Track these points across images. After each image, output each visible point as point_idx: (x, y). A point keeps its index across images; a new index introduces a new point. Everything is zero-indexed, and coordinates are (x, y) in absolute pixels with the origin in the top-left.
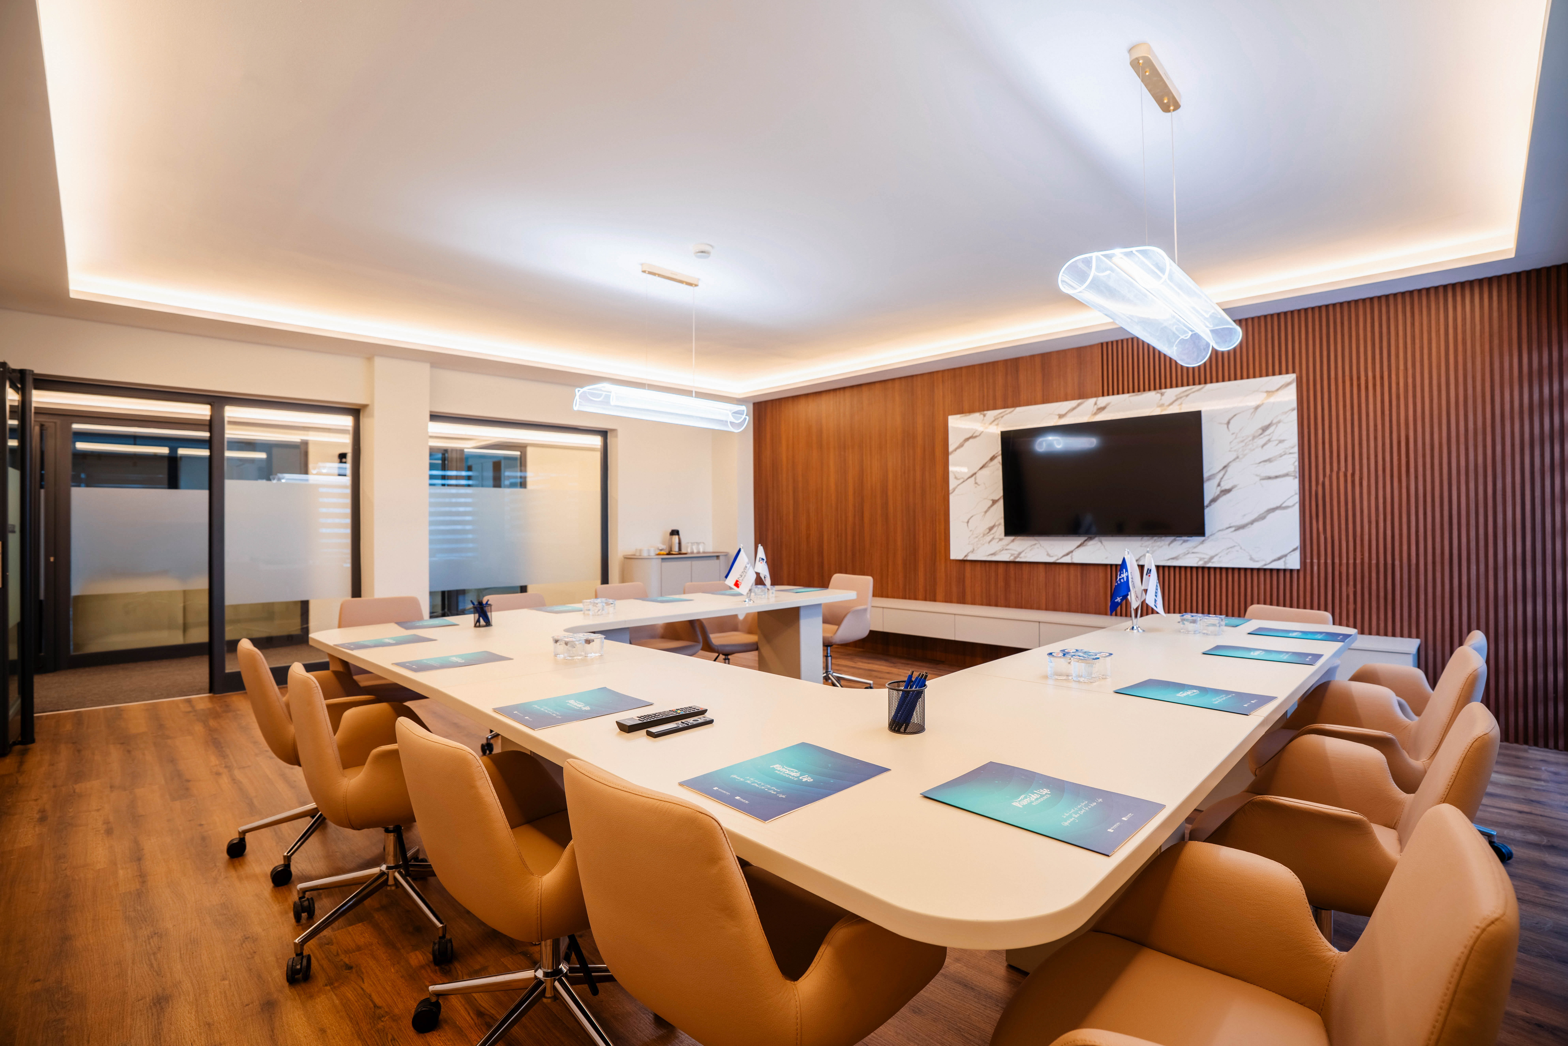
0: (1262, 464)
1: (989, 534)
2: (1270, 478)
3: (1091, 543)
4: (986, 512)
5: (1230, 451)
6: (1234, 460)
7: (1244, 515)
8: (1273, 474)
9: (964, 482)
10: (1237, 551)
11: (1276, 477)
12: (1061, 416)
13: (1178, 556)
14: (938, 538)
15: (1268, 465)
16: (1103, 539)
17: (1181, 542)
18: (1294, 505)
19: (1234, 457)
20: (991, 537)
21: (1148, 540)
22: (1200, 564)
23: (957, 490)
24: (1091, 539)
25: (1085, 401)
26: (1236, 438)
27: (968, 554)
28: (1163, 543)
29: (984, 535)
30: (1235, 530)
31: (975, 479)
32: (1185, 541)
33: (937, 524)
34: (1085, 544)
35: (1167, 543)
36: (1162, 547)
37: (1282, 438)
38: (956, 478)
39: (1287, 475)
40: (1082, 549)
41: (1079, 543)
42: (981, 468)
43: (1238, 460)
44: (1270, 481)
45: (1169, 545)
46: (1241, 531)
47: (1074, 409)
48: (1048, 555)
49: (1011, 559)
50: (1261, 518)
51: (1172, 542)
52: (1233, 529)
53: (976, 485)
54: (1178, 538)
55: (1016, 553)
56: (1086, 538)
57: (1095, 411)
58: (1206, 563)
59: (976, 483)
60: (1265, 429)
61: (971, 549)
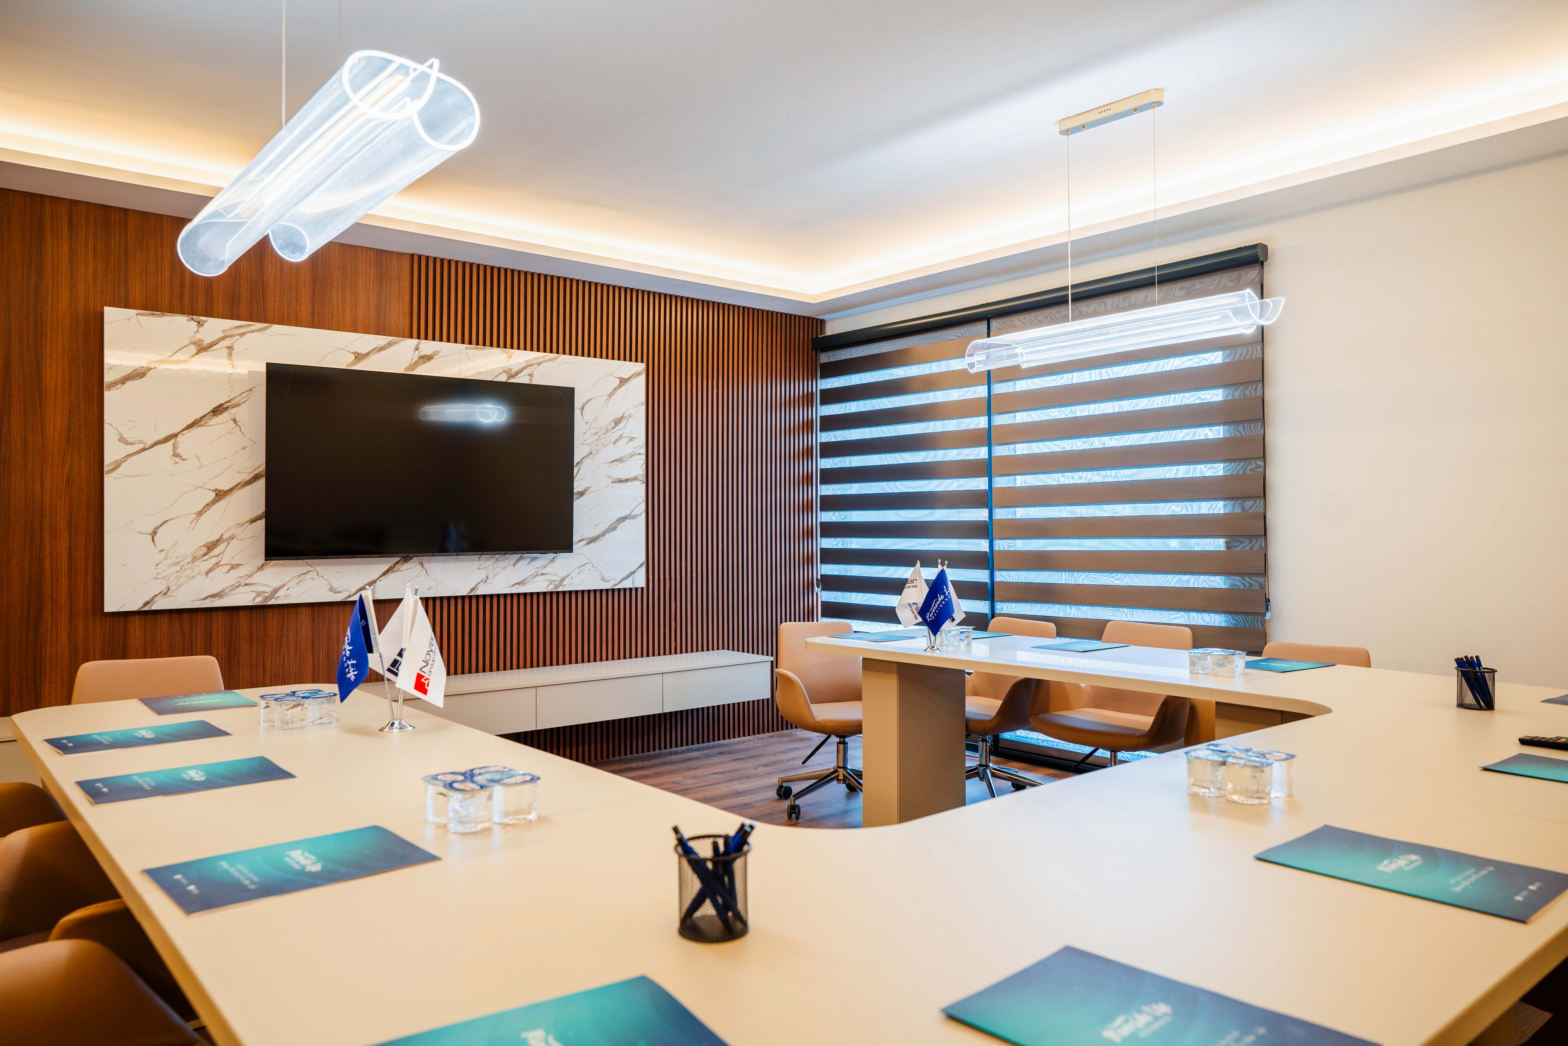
0: (614, 463)
1: (207, 557)
2: (621, 481)
3: (406, 566)
4: (200, 513)
5: (583, 444)
6: (587, 456)
7: (596, 525)
8: (623, 477)
9: (144, 450)
10: (589, 570)
11: (627, 480)
12: (359, 357)
13: (525, 580)
14: (47, 569)
15: (619, 465)
16: (425, 559)
17: (529, 560)
18: (641, 514)
19: (588, 452)
20: (214, 561)
21: (489, 559)
22: (551, 588)
23: (123, 465)
24: (406, 559)
25: (401, 341)
26: (589, 429)
27: (153, 598)
28: (507, 562)
29: (195, 559)
30: (587, 544)
31: (175, 447)
32: (533, 559)
33: (47, 537)
34: (396, 569)
35: (512, 562)
36: (505, 568)
37: (632, 435)
38: (122, 440)
39: (635, 479)
40: (391, 576)
41: (386, 567)
42: (189, 427)
43: (591, 456)
44: (621, 484)
45: (514, 565)
46: (593, 545)
47: (382, 348)
48: (332, 589)
49: (258, 601)
50: (612, 528)
51: (518, 561)
52: (585, 542)
53: (177, 459)
54: (525, 555)
55: (269, 590)
56: (399, 559)
57: (416, 359)
58: (556, 586)
59: (176, 455)
60: (617, 422)
61: (162, 588)
